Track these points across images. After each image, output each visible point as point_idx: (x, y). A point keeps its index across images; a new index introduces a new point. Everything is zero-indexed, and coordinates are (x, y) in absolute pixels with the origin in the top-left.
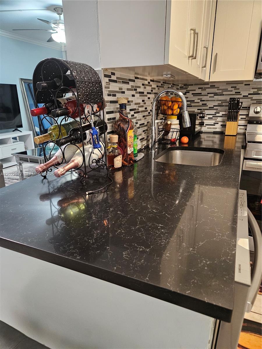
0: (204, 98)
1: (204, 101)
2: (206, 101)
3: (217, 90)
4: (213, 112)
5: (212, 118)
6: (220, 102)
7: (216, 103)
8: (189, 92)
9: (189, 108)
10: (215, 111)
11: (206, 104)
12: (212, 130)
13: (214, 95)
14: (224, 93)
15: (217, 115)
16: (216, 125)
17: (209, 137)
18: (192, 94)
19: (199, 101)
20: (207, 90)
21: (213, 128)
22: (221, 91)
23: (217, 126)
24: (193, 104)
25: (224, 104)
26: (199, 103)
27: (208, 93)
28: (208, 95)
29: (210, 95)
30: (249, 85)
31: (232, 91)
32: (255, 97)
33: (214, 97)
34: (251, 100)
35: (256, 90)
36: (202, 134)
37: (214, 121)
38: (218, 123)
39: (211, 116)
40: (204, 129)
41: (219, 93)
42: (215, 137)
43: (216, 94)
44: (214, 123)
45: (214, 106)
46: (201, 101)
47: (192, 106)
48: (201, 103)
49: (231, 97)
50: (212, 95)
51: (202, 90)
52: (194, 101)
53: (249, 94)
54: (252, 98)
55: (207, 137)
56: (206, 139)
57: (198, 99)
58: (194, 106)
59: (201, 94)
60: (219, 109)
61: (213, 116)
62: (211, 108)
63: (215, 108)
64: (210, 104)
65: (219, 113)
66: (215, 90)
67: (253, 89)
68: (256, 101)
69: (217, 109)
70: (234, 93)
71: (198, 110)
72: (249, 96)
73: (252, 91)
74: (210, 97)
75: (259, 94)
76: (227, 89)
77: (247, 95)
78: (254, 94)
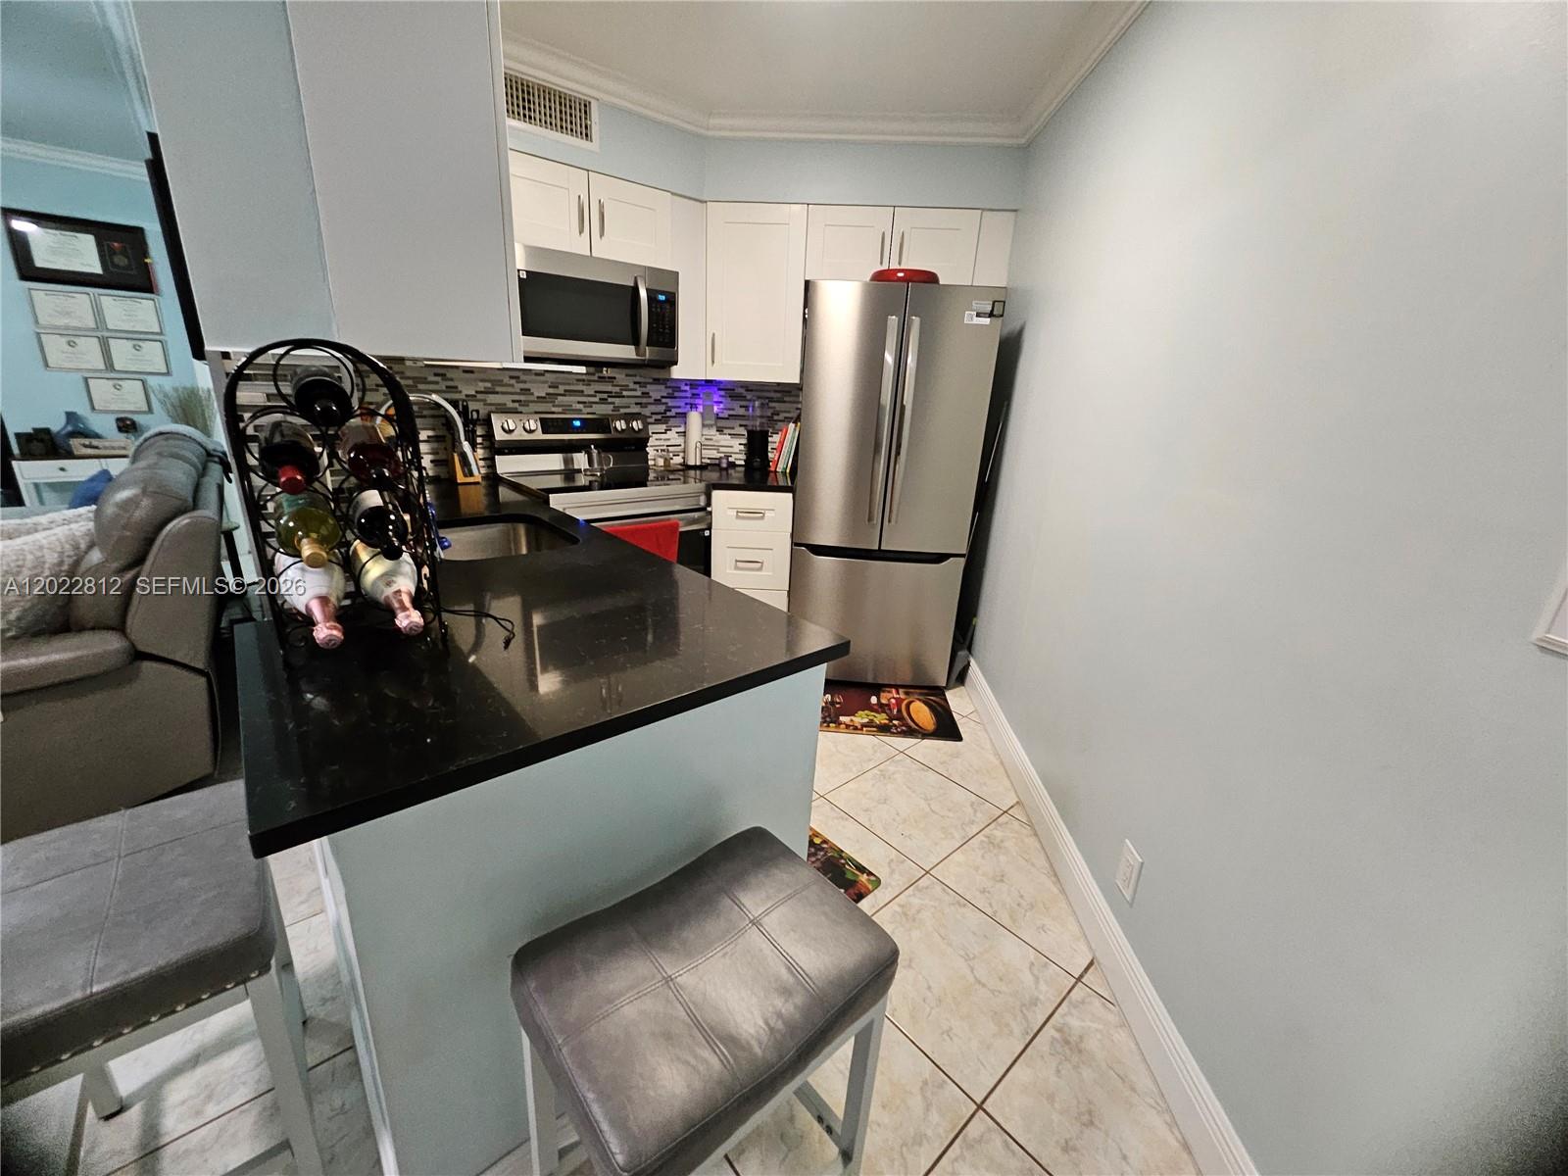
25: (425, 413)
28: (377, 390)
32: (492, 398)
34: (486, 405)
35: (489, 385)
53: (477, 392)
54: (486, 400)
67: (483, 381)
68: (497, 407)
72: (479, 396)
73: (481, 386)
75: (497, 393)
76: (426, 378)
77: (474, 393)
78: (487, 392)
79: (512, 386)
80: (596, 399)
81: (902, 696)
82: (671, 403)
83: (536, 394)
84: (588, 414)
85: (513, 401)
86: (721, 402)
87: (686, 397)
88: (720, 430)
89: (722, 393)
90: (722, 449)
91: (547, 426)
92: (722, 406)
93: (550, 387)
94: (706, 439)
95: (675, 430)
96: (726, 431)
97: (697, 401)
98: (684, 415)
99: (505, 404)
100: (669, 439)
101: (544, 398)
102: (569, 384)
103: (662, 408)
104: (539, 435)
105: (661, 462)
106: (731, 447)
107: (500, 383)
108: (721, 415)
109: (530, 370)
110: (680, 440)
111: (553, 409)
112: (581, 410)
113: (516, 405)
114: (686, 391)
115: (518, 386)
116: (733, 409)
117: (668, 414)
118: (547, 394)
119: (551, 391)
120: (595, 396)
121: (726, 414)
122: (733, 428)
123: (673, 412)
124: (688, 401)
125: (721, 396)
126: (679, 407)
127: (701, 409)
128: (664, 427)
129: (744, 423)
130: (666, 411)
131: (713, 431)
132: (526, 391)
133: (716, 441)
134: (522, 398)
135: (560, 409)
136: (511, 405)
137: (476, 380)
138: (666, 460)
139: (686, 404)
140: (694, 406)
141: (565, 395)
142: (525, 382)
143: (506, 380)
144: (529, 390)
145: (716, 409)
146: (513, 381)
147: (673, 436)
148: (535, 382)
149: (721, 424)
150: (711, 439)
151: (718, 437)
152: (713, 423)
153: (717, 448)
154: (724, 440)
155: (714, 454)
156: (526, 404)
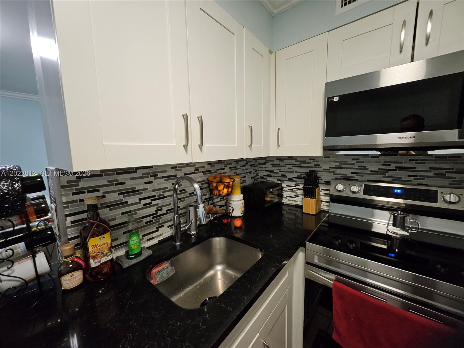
0: (283, 169)
1: (283, 172)
2: (285, 172)
3: (295, 161)
4: (293, 184)
5: (292, 190)
6: (299, 174)
7: (295, 175)
8: (268, 163)
9: (270, 178)
10: (295, 183)
11: (285, 175)
12: (294, 203)
13: (293, 167)
14: (302, 165)
15: (297, 187)
16: (297, 197)
17: (291, 210)
18: (271, 164)
19: (278, 171)
20: (284, 160)
21: (294, 201)
22: (299, 163)
23: (297, 199)
24: (272, 174)
26: (278, 173)
27: (286, 164)
28: (286, 166)
29: (288, 166)
30: (329, 157)
31: (310, 163)
32: (338, 171)
33: (292, 168)
34: (333, 174)
35: (338, 164)
36: (284, 205)
37: (295, 194)
38: (299, 196)
39: (291, 188)
40: (285, 201)
41: (297, 165)
42: (297, 211)
43: (294, 166)
44: (295, 196)
45: (293, 178)
46: (280, 171)
47: (271, 176)
48: (280, 174)
49: (310, 169)
50: (291, 166)
51: (280, 161)
52: (273, 171)
53: (330, 168)
54: (335, 172)
55: (289, 209)
56: (288, 211)
57: (277, 170)
58: (274, 176)
59: (279, 164)
60: (299, 181)
61: (293, 188)
62: (290, 180)
63: (294, 179)
64: (289, 176)
65: (299, 185)
66: (293, 162)
67: (334, 162)
68: (339, 176)
69: (297, 181)
70: (313, 166)
71: (278, 180)
72: (331, 170)
73: (333, 164)
74: (288, 168)
75: (342, 168)
76: (305, 161)
77: (328, 168)
78: (336, 167)
79: (354, 164)
80: (431, 174)
83: (370, 169)
84: (418, 185)
85: (352, 173)
91: (368, 190)
93: (383, 165)
99: (347, 175)
101: (378, 172)
102: (402, 163)
104: (361, 195)
107: (346, 163)
109: (368, 155)
111: (383, 179)
112: (411, 181)
113: (354, 175)
115: (357, 165)
118: (379, 169)
119: (384, 167)
120: (430, 172)
132: (364, 167)
134: (359, 171)
135: (390, 180)
136: (350, 175)
137: (330, 161)
141: (396, 170)
142: (363, 162)
143: (349, 160)
144: (366, 167)
146: (354, 162)
148: (369, 162)
156: (361, 175)
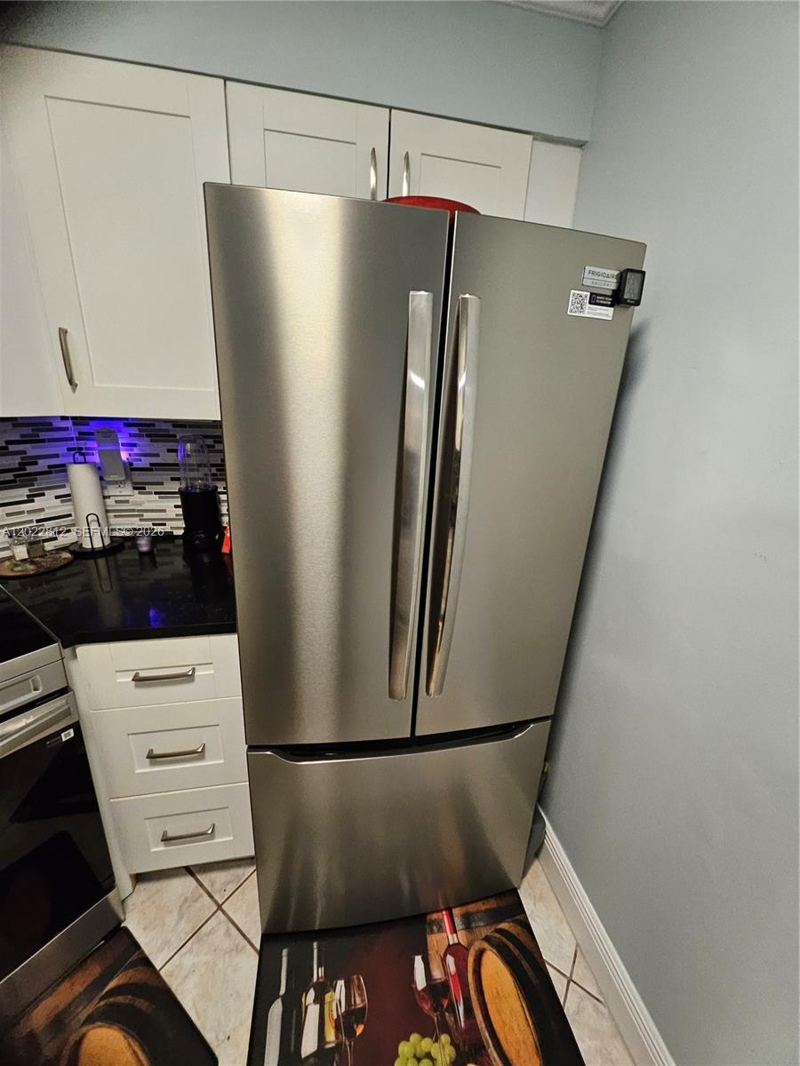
81: (461, 937)
82: (31, 451)
86: (135, 445)
87: (72, 439)
88: (139, 487)
89: (135, 430)
90: (146, 515)
92: (136, 450)
94: (116, 502)
95: (50, 494)
96: (148, 488)
97: (90, 444)
98: (62, 468)
100: (42, 510)
103: (14, 461)
105: (21, 552)
106: (164, 511)
108: (136, 464)
110: (65, 508)
114: (67, 429)
116: (158, 455)
117: (30, 469)
121: (145, 462)
122: (162, 484)
123: (43, 465)
124: (74, 444)
125: (131, 435)
126: (57, 456)
127: (96, 458)
128: (23, 493)
129: (176, 474)
130: (22, 466)
131: (127, 490)
133: (135, 503)
138: (33, 545)
139: (69, 449)
140: (81, 455)
145: (124, 456)
147: (48, 503)
149: (137, 477)
150: (127, 502)
151: (138, 499)
152: (124, 478)
153: (139, 514)
154: (149, 501)
155: (135, 523)
